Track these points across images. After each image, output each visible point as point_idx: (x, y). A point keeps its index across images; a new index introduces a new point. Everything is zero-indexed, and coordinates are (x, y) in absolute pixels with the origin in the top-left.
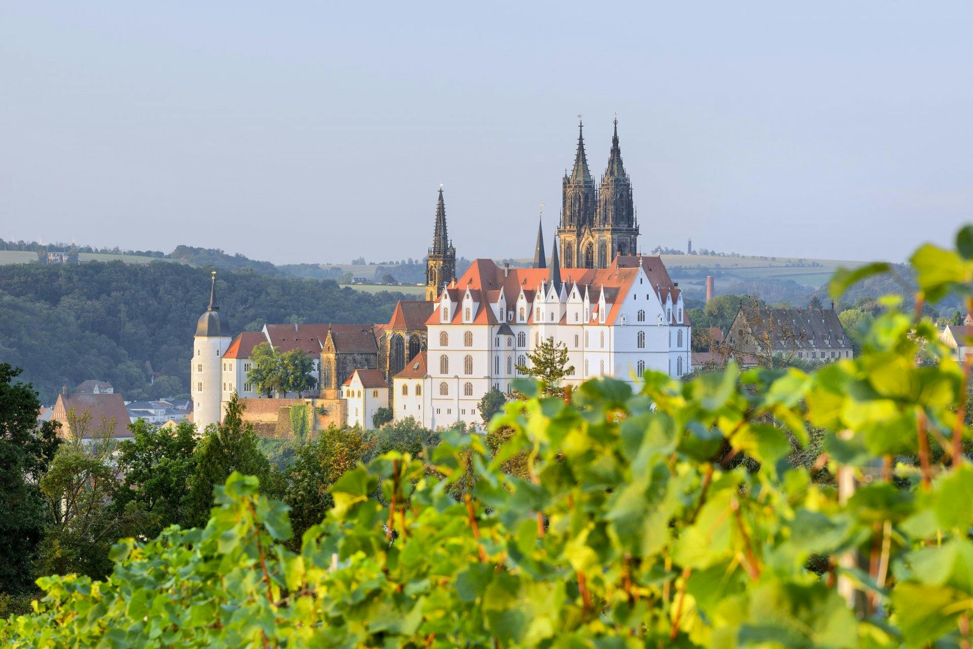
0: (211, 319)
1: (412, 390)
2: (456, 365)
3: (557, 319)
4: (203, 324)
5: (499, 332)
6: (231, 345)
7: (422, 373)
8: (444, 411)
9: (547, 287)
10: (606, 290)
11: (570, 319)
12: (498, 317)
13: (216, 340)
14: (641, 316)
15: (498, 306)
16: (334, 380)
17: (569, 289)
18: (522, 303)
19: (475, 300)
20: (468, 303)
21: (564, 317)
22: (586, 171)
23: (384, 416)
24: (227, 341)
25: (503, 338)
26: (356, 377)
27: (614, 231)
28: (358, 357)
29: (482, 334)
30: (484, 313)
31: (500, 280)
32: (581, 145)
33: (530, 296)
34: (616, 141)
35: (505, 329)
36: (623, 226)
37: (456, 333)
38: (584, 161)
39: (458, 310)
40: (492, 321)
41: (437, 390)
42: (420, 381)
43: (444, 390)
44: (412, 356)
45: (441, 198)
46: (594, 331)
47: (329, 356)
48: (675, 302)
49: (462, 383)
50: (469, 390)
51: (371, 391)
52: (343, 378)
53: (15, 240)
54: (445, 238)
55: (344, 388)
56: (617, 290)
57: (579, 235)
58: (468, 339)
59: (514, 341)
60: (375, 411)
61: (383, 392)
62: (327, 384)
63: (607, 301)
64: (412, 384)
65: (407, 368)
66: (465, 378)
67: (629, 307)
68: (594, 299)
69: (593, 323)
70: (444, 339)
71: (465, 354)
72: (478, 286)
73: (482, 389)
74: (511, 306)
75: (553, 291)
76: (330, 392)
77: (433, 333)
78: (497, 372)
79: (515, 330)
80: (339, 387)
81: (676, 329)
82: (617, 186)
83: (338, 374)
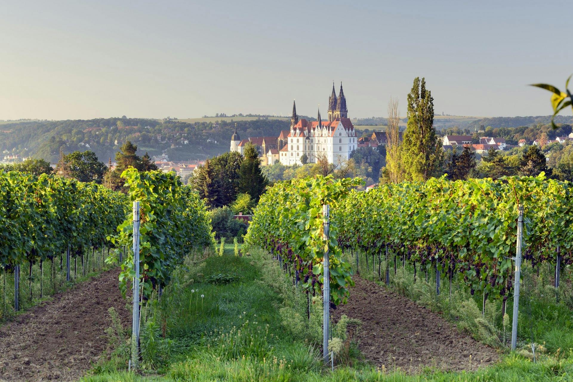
0: (235, 136)
1: (284, 155)
2: (295, 148)
3: (320, 135)
4: (233, 138)
5: (306, 139)
6: (240, 142)
7: (287, 150)
8: (292, 160)
9: (317, 126)
10: (331, 127)
11: (323, 135)
12: (306, 135)
13: (236, 142)
14: (340, 134)
15: (306, 132)
16: (265, 152)
17: (323, 127)
18: (312, 131)
19: (299, 130)
20: (298, 131)
21: (322, 135)
22: (335, 95)
23: (277, 161)
24: (239, 142)
25: (307, 141)
26: (270, 151)
27: (340, 111)
28: (271, 146)
29: (301, 139)
30: (302, 134)
31: (307, 125)
32: (334, 88)
33: (314, 129)
34: (341, 87)
35: (308, 138)
36: (343, 110)
37: (295, 139)
38: (335, 92)
39: (295, 133)
40: (304, 136)
41: (290, 154)
42: (286, 152)
43: (292, 155)
44: (285, 145)
45: (294, 103)
46: (329, 138)
47: (264, 145)
48: (352, 130)
49: (297, 152)
50: (298, 155)
51: (274, 155)
52: (267, 151)
53: (254, 114)
54: (295, 114)
55: (267, 154)
56: (334, 127)
57: (333, 112)
58: (298, 141)
59: (310, 141)
60: (275, 160)
61: (277, 155)
62: (264, 153)
63: (332, 130)
64: (284, 153)
65: (283, 149)
66: (297, 151)
67: (337, 131)
68: (329, 130)
69: (329, 136)
70: (292, 141)
71: (297, 145)
72: (301, 126)
73: (301, 154)
74: (309, 132)
75: (319, 128)
76: (264, 155)
77: (289, 139)
78: (306, 150)
79: (311, 138)
80: (266, 154)
81: (353, 138)
82: (341, 99)
83: (266, 150)
